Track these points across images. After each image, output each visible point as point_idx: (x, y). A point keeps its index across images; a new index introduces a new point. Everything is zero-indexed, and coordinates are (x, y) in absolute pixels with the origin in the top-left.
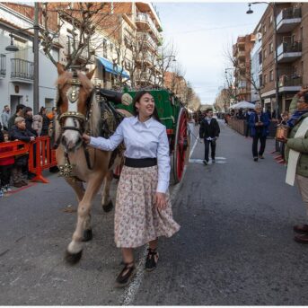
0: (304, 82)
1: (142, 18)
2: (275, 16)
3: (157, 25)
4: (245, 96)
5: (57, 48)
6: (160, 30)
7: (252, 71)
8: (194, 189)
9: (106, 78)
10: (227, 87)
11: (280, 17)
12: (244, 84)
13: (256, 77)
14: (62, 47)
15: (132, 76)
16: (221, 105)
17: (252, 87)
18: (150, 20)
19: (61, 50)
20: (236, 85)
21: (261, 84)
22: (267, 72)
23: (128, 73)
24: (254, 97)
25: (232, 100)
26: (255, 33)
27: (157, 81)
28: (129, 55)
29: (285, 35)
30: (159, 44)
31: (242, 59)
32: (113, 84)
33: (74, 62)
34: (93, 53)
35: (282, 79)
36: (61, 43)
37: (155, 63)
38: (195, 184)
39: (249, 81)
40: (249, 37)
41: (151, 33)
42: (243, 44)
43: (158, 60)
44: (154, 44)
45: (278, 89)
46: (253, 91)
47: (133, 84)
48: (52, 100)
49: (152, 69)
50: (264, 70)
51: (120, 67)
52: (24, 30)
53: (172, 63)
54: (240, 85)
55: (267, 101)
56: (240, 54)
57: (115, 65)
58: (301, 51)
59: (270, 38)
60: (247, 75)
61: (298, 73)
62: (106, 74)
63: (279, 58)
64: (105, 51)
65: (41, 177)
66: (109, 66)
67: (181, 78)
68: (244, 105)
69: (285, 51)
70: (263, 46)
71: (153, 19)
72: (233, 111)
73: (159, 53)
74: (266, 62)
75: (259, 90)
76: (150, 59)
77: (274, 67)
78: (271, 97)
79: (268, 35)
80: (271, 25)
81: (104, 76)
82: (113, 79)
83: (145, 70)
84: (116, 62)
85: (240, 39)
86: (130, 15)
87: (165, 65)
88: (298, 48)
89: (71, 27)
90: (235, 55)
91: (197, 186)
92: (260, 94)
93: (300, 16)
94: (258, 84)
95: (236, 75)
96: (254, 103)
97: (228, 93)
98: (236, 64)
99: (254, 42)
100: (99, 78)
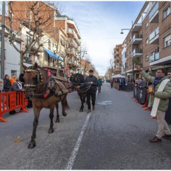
0: (143, 67)
1: (70, 31)
2: (132, 36)
3: (78, 36)
4: (119, 72)
5: (19, 41)
6: (79, 38)
7: (122, 61)
8: (97, 119)
9: (50, 61)
10: (111, 68)
11: (134, 37)
12: (119, 67)
13: (124, 64)
14: (22, 41)
15: (64, 60)
16: (108, 76)
17: (122, 68)
18: (74, 32)
19: (22, 43)
20: (115, 67)
21: (126, 67)
22: (129, 62)
23: (62, 59)
24: (123, 72)
25: (113, 74)
26: (123, 43)
27: (78, 63)
28: (63, 49)
29: (136, 45)
30: (79, 45)
31: (118, 55)
32: (54, 64)
33: (29, 49)
34: (42, 45)
36: (22, 39)
37: (77, 54)
38: (97, 117)
39: (121, 65)
40: (121, 45)
41: (75, 39)
42: (118, 49)
43: (78, 53)
44: (76, 45)
46: (122, 70)
47: (64, 64)
48: (16, 71)
49: (75, 57)
50: (127, 60)
51: (58, 55)
53: (85, 55)
56: (117, 53)
57: (55, 53)
58: (142, 53)
59: (130, 46)
60: (120, 62)
62: (50, 59)
63: (134, 55)
64: (49, 45)
66: (51, 54)
67: (89, 63)
68: (118, 76)
69: (136, 52)
70: (127, 50)
71: (76, 32)
72: (114, 79)
73: (79, 49)
74: (128, 57)
76: (74, 52)
77: (131, 60)
78: (130, 73)
79: (129, 45)
80: (130, 40)
81: (49, 59)
82: (54, 61)
83: (71, 58)
84: (56, 52)
85: (117, 46)
86: (64, 29)
87: (82, 55)
88: (141, 51)
89: (28, 30)
90: (115, 53)
91: (98, 118)
92: (125, 71)
93: (142, 38)
95: (115, 62)
96: (123, 75)
97: (111, 71)
98: (115, 57)
99: (123, 48)
100: (46, 60)
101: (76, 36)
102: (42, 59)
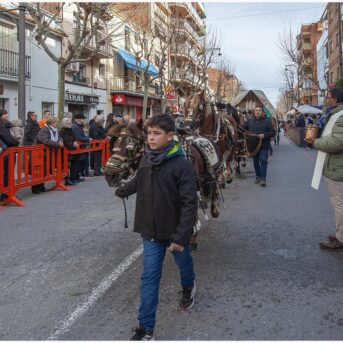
3: (199, 10)
9: (129, 77)
14: (66, 35)
22: (334, 69)
23: (157, 69)
26: (321, 21)
30: (201, 34)
32: (138, 83)
39: (314, 80)
40: (316, 25)
41: (190, 20)
42: (309, 34)
44: (194, 34)
52: (8, 11)
54: (304, 86)
56: (306, 46)
57: (138, 59)
64: (127, 40)
65: (14, 198)
70: (329, 37)
81: (126, 74)
85: (304, 29)
99: (321, 32)
100: (120, 76)
101: (193, 12)
102: (110, 75)
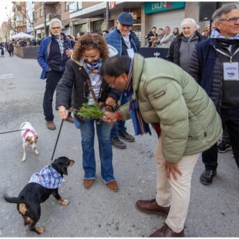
4: (21, 28)
7: (27, 9)
10: (7, 21)
12: (21, 19)
13: (30, 14)
17: (27, 21)
20: (15, 19)
21: (34, 20)
24: (29, 29)
25: (11, 32)
35: (48, 16)
45: (45, 23)
46: (28, 24)
50: (35, 8)
54: (17, 20)
55: (38, 32)
60: (23, 12)
61: (58, 13)
68: (22, 35)
75: (33, 24)
77: (42, 7)
78: (42, 29)
92: (34, 27)
94: (31, 19)
95: (14, 11)
96: (29, 33)
